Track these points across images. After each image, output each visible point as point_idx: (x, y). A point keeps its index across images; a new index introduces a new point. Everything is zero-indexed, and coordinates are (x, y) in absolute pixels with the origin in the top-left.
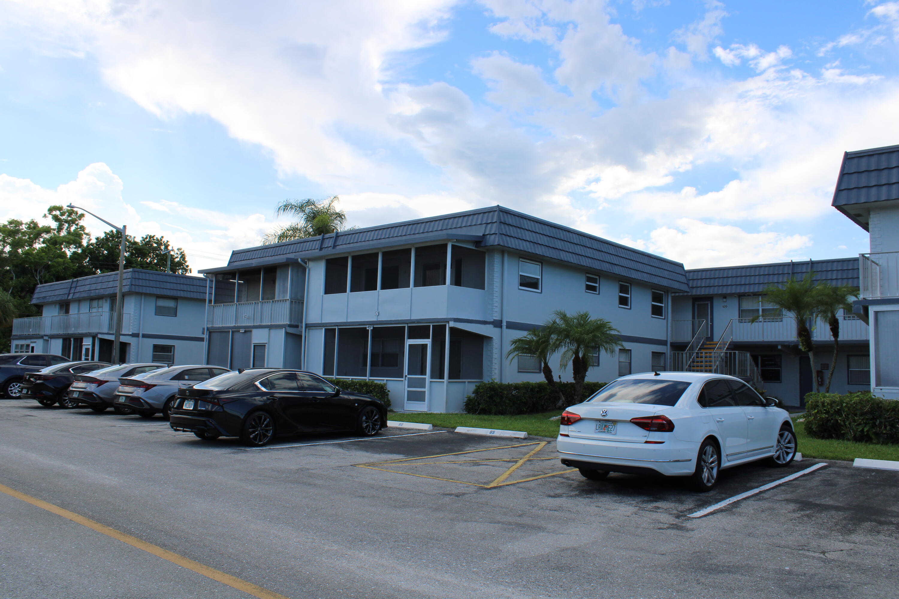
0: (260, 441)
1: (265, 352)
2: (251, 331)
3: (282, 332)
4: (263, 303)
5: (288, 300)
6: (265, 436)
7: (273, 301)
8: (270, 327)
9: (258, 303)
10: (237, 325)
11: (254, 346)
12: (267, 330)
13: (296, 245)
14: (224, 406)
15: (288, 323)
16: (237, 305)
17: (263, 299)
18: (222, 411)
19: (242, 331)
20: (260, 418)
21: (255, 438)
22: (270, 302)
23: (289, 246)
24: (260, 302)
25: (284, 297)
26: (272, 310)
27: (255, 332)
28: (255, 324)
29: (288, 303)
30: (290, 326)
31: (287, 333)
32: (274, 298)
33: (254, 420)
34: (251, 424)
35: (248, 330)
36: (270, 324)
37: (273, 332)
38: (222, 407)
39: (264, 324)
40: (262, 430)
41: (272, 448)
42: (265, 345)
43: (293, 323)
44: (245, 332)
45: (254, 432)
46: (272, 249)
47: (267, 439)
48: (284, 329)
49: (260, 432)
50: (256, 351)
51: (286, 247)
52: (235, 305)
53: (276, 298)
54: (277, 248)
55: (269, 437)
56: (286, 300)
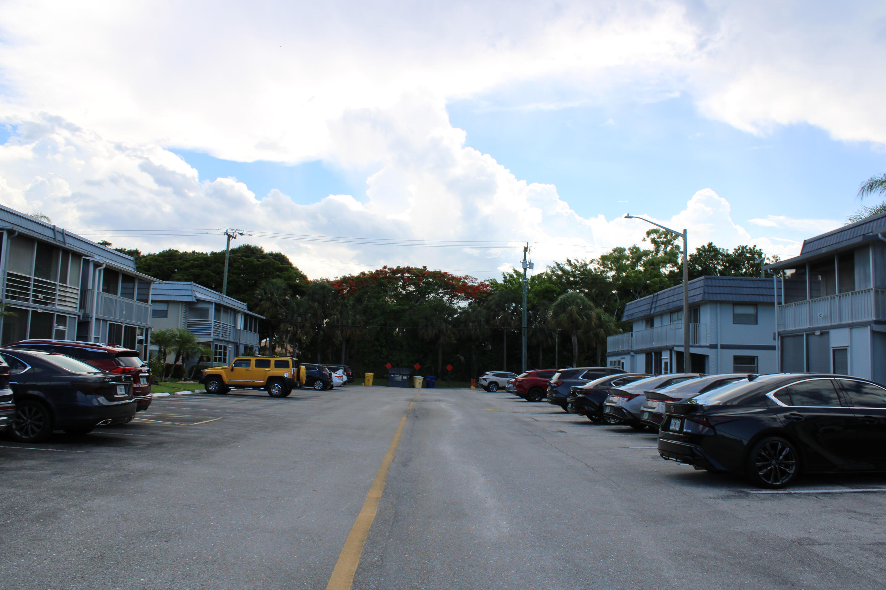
0: (776, 480)
1: (847, 358)
2: (828, 333)
3: (867, 332)
4: (840, 297)
5: (872, 289)
6: (784, 473)
7: (852, 294)
8: (851, 326)
9: (834, 298)
10: (811, 327)
11: (834, 351)
12: (847, 331)
13: (879, 221)
14: (717, 427)
15: (874, 319)
16: (809, 303)
17: (840, 291)
18: (712, 434)
19: (818, 333)
20: (774, 446)
21: (767, 476)
22: (849, 295)
23: (871, 224)
24: (837, 296)
25: (866, 286)
26: (852, 304)
27: (832, 332)
28: (833, 324)
29: (872, 293)
30: (877, 322)
31: (873, 333)
32: (854, 289)
33: (765, 449)
34: (760, 455)
35: (825, 332)
36: (850, 322)
37: (856, 332)
38: (713, 427)
39: (844, 322)
40: (779, 464)
41: (793, 492)
42: (846, 349)
43: (881, 319)
44: (822, 334)
45: (766, 466)
46: (849, 231)
47: (787, 480)
48: (869, 327)
49: (775, 467)
50: (836, 357)
51: (868, 225)
52: (808, 303)
53: (857, 290)
54: (857, 228)
55: (791, 475)
56: (869, 290)
